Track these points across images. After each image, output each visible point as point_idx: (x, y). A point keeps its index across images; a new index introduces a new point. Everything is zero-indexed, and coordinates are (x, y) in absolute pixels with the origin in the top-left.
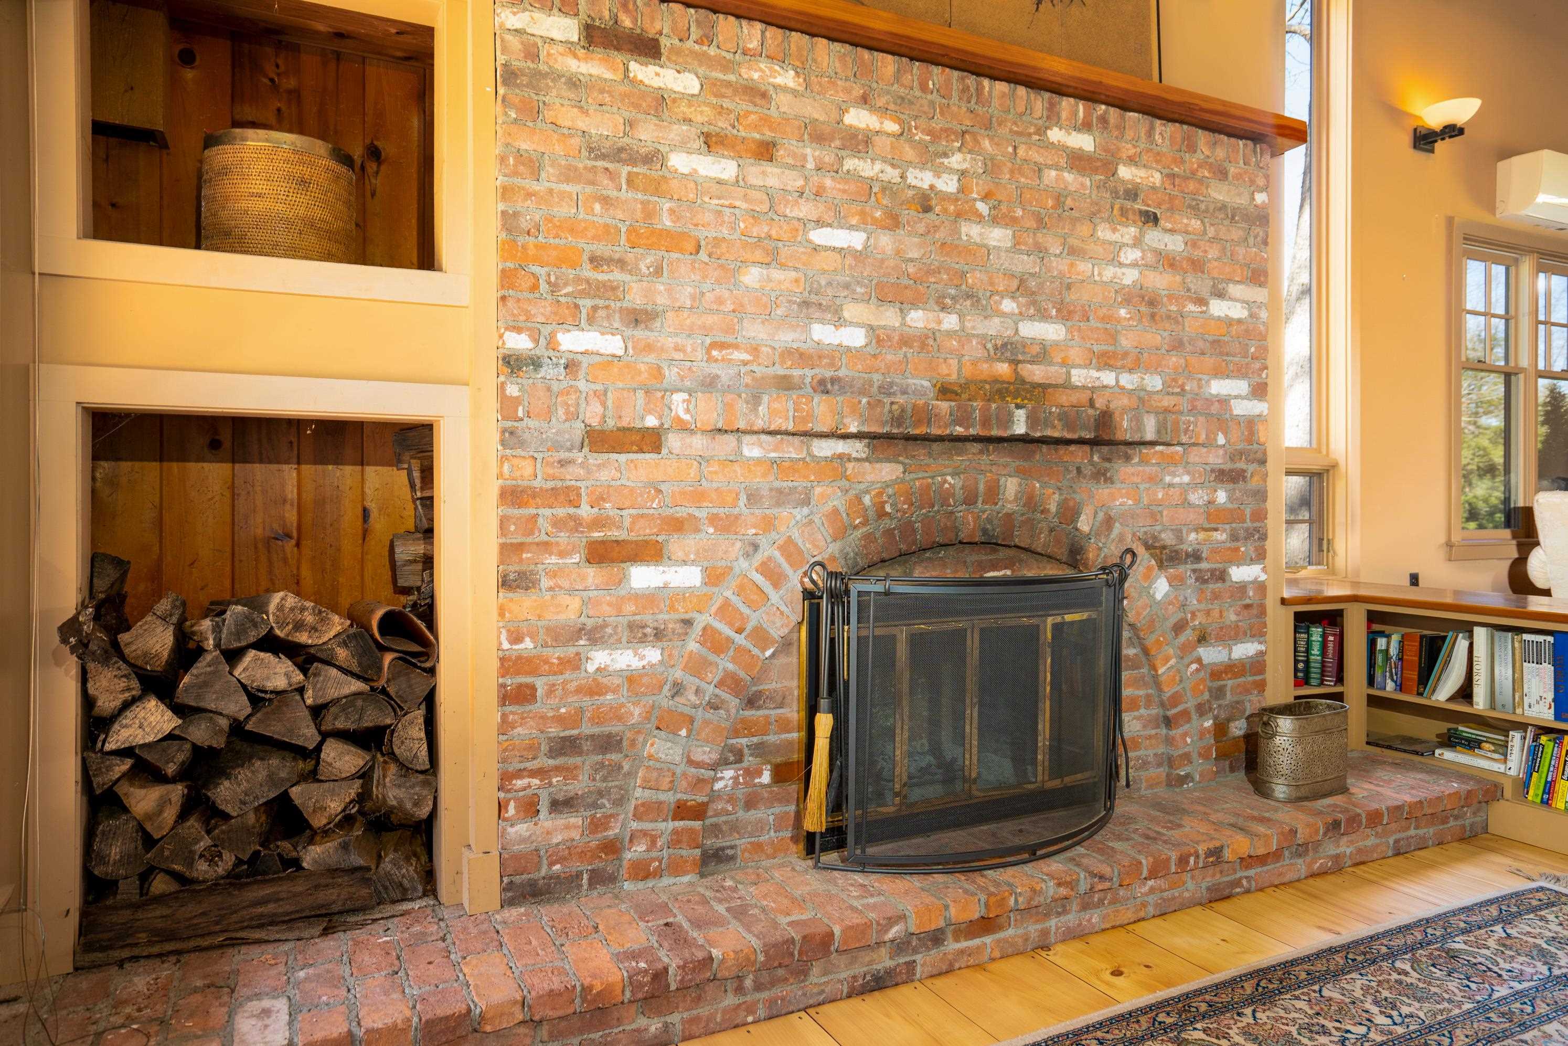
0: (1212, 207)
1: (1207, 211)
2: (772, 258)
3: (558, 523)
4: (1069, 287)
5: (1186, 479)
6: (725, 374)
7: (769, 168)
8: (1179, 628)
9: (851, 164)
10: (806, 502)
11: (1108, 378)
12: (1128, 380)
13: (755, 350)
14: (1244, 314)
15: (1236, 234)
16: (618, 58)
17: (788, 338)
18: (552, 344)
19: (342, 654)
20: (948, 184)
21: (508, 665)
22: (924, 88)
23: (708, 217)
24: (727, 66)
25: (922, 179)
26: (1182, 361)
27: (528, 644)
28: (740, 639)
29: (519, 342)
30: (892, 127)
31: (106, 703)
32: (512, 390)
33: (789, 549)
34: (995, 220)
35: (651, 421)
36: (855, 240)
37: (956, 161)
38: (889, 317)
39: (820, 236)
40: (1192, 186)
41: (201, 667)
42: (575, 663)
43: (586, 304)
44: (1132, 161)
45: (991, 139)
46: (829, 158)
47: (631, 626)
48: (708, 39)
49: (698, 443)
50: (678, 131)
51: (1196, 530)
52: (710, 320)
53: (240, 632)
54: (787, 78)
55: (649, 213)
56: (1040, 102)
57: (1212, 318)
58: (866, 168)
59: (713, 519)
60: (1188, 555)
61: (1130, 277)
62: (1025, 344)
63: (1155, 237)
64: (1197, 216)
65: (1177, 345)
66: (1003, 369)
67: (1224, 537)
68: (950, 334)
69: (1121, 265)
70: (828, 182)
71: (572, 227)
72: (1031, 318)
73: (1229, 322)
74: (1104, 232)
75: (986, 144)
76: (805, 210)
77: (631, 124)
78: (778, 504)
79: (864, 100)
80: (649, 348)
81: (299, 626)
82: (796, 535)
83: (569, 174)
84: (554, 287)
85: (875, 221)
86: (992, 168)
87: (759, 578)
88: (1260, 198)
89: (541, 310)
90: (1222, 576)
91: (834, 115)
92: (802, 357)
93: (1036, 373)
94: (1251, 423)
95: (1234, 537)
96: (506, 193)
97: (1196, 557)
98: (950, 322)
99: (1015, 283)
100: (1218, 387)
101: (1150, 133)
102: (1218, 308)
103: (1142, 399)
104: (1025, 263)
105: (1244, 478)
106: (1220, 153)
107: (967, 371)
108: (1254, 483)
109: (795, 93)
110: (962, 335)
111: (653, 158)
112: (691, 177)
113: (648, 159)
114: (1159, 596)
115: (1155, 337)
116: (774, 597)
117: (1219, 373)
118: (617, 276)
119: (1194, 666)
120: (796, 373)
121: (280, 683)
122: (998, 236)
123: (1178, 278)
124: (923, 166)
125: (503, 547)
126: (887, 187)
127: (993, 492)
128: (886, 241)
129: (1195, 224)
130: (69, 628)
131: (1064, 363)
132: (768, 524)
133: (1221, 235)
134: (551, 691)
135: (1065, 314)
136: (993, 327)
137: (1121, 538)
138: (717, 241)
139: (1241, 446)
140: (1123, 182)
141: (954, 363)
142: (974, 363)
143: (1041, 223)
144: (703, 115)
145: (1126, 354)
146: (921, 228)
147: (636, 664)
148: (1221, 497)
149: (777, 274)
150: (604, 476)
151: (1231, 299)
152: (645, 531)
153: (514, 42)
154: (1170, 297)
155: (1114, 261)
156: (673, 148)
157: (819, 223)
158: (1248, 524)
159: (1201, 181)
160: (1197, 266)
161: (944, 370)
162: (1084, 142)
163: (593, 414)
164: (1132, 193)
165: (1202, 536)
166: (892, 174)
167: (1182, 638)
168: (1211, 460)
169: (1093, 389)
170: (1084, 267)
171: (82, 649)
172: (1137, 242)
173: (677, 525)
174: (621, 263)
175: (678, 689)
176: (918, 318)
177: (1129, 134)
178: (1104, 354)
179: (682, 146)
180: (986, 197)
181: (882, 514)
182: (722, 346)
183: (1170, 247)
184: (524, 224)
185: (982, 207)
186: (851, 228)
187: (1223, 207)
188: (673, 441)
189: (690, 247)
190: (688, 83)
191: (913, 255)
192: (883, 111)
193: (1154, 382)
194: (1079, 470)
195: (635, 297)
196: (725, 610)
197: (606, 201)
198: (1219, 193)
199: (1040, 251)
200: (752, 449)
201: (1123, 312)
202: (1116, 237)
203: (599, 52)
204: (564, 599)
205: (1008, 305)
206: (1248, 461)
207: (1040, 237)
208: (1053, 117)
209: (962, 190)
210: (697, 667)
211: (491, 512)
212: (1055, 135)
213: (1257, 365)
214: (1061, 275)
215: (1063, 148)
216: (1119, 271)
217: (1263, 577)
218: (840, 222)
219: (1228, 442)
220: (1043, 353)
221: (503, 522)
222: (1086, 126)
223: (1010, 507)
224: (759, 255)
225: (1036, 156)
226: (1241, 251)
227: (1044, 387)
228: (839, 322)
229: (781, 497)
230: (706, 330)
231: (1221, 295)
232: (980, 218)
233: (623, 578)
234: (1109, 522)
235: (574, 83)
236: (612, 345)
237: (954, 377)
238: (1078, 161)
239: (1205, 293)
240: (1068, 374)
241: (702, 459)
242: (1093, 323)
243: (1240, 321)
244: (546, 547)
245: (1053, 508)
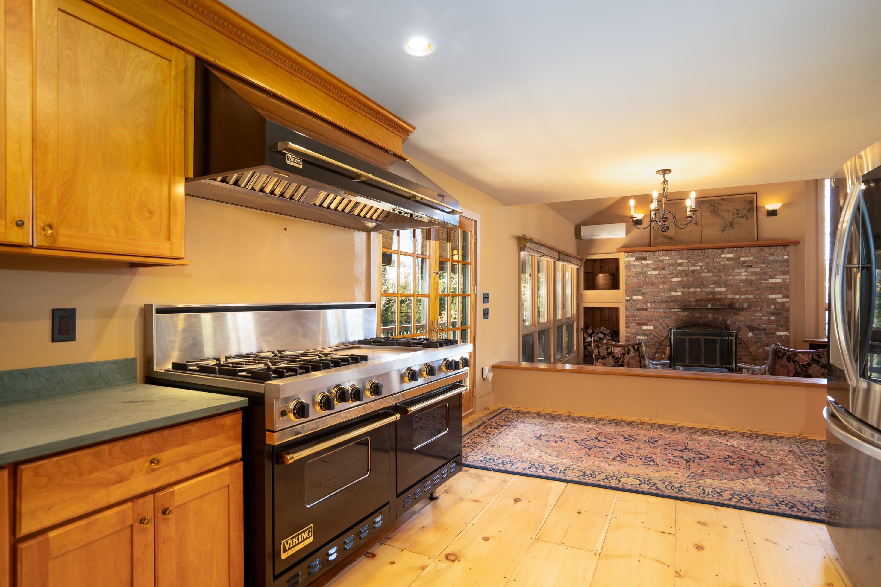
0: (769, 261)
1: (768, 262)
2: (664, 283)
3: (633, 320)
4: (727, 281)
5: (761, 314)
6: (657, 300)
7: (664, 271)
8: (756, 342)
9: (678, 268)
10: (670, 318)
11: (738, 297)
12: (742, 297)
13: (662, 297)
14: (781, 281)
15: (777, 266)
16: (640, 261)
17: (667, 295)
18: (632, 298)
19: (609, 334)
20: (698, 268)
21: (627, 337)
22: (693, 254)
23: (654, 279)
24: (657, 258)
25: (693, 268)
26: (760, 292)
27: (629, 334)
28: (658, 336)
29: (628, 298)
30: (686, 261)
31: (586, 337)
32: (627, 304)
33: (666, 324)
34: (708, 272)
35: (645, 307)
36: (680, 279)
37: (700, 264)
38: (686, 290)
39: (672, 280)
40: (763, 258)
41: (594, 334)
42: (635, 337)
43: (636, 293)
44: (744, 257)
45: (708, 259)
46: (674, 268)
47: (643, 333)
48: (654, 255)
49: (652, 310)
50: (649, 269)
51: (765, 324)
52: (654, 293)
53: (598, 331)
54: (667, 258)
55: (645, 280)
56: (719, 251)
57: (770, 283)
58: (681, 268)
59: (655, 320)
60: (762, 329)
61: (744, 278)
62: (716, 292)
63: (750, 270)
64: (764, 264)
65: (759, 289)
66: (711, 296)
67: (774, 326)
68: (698, 292)
69: (741, 276)
70: (674, 272)
71: (634, 283)
72: (718, 288)
73: (775, 283)
74: (736, 271)
75: (707, 260)
76: (670, 276)
77: (642, 269)
78: (666, 318)
79: (681, 258)
80: (645, 298)
81: (604, 331)
82: (668, 322)
83: (634, 277)
84: (632, 291)
85: (683, 276)
86: (707, 264)
87: (661, 328)
88: (785, 257)
89: (630, 294)
90: (774, 334)
91: (675, 261)
92: (670, 297)
93: (719, 297)
94: (783, 304)
95: (777, 326)
96: (626, 280)
97: (765, 329)
98: (699, 290)
99: (714, 282)
100: (770, 296)
101: (749, 251)
102: (771, 281)
103: (747, 300)
104: (716, 278)
105: (781, 314)
106: (772, 250)
107: (702, 297)
108: (785, 315)
109: (668, 260)
110: (701, 292)
111: (646, 273)
112: (651, 274)
113: (645, 273)
114: (749, 336)
115: (751, 288)
116: (664, 331)
117: (771, 294)
118: (641, 289)
119: (761, 350)
120: (669, 300)
121: (602, 337)
122: (709, 275)
123: (759, 276)
124: (692, 266)
125: (626, 323)
126: (685, 271)
127: (706, 317)
128: (685, 279)
129: (764, 265)
130: (582, 329)
131: (726, 295)
132: (664, 321)
133: (772, 266)
134: (632, 340)
135: (726, 286)
136: (708, 290)
137: (739, 325)
138: (655, 283)
139: (780, 308)
140: (742, 261)
141: (699, 296)
142: (704, 296)
143: (720, 271)
144: (653, 266)
145: (743, 292)
146: (692, 276)
147: (643, 338)
148: (773, 318)
149: (665, 286)
150: (639, 314)
151: (776, 278)
152: (645, 321)
153: (627, 262)
154: (756, 280)
155: (739, 275)
156: (649, 271)
157: (673, 278)
158: (783, 323)
159: (766, 257)
160: (765, 273)
161: (697, 297)
162: (732, 255)
163: (637, 306)
164: (745, 262)
165: (766, 325)
166: (686, 268)
167: (757, 344)
168: (769, 311)
169: (733, 299)
170: (731, 278)
171: (583, 331)
172: (745, 271)
173: (649, 321)
174: (641, 287)
175: (649, 342)
176: (691, 290)
177: (743, 252)
178: (736, 292)
179: (650, 271)
180: (706, 269)
181: (683, 320)
182: (656, 297)
183: (756, 271)
184: (628, 284)
185: (706, 271)
186: (678, 277)
187: (773, 261)
188: (649, 310)
189: (651, 284)
190: (651, 262)
191: (691, 280)
192: (685, 259)
193: (752, 297)
194: (729, 313)
195: (643, 291)
196: (656, 332)
197: (639, 279)
198: (771, 258)
199: (720, 276)
200: (661, 311)
201: (742, 284)
202: (740, 271)
203: (638, 261)
204: (633, 329)
205: (712, 286)
206: (782, 311)
207: (719, 274)
208: (723, 253)
209: (701, 269)
210: (652, 339)
211: (625, 318)
212: (723, 256)
213: (785, 291)
214: (725, 280)
215: (726, 257)
216: (741, 277)
217: (788, 335)
218: (677, 277)
219: (775, 307)
220: (721, 293)
221: (626, 320)
222: (732, 253)
223: (710, 319)
224: (662, 284)
225: (718, 260)
226: (779, 269)
227: (721, 299)
228: (676, 291)
229: (666, 317)
230: (653, 294)
231: (773, 278)
232: (705, 273)
233: (642, 327)
234: (735, 322)
235: (634, 265)
236: (640, 297)
237: (699, 298)
238: (729, 259)
239: (767, 278)
240: (727, 296)
241: (653, 312)
242: (734, 287)
243: (779, 283)
244: (631, 323)
245: (721, 320)
